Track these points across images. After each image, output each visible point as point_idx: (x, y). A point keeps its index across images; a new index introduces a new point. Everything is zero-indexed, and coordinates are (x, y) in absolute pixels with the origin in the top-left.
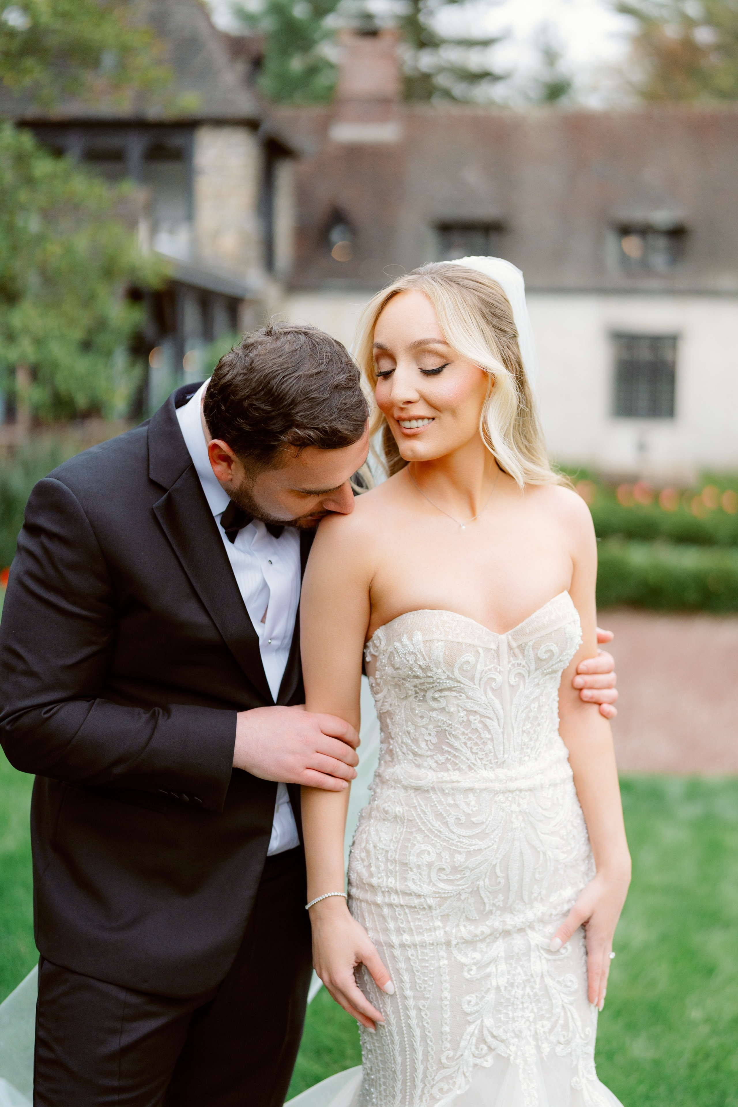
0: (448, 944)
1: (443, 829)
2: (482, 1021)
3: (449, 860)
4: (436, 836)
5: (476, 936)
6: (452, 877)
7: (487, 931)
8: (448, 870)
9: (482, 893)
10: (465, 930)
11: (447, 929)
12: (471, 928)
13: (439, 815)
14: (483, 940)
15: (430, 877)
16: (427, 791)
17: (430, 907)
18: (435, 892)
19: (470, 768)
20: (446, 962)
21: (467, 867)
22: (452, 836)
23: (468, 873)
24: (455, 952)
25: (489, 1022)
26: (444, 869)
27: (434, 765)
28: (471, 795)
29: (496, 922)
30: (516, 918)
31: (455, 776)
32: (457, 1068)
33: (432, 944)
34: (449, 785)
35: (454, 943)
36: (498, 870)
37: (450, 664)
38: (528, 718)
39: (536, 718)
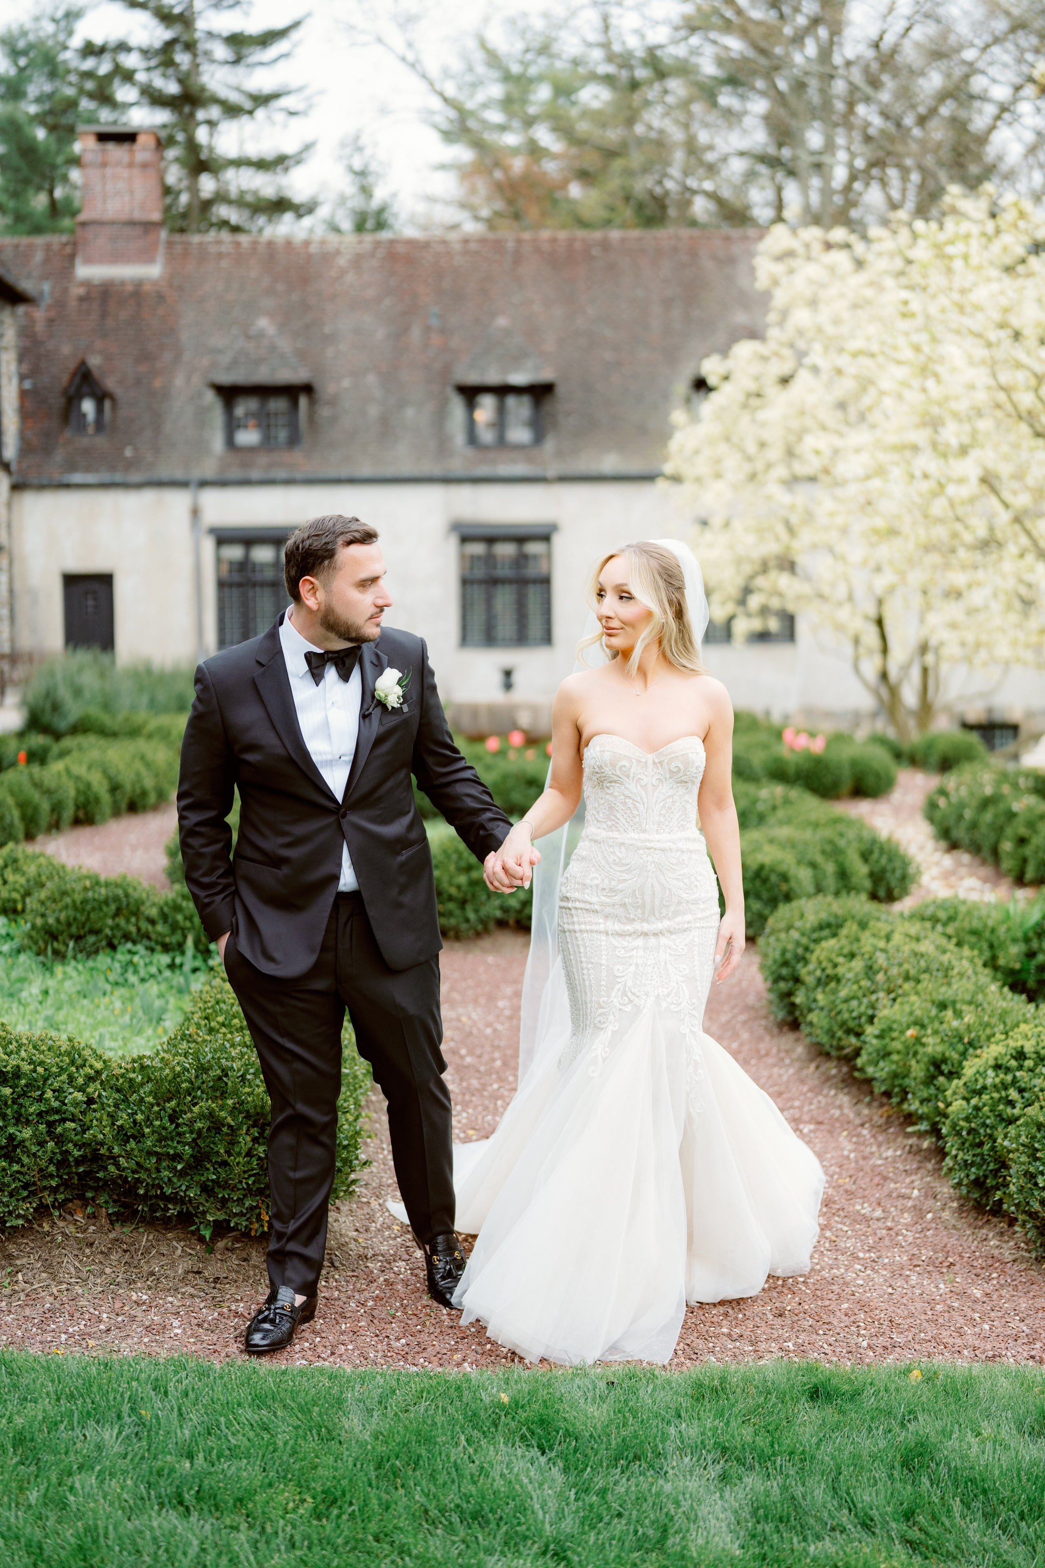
0: (607, 933)
1: (607, 866)
2: (626, 983)
3: (608, 884)
4: (602, 869)
5: (624, 931)
6: (610, 895)
7: (632, 930)
8: (608, 890)
9: (628, 906)
10: (618, 927)
11: (607, 924)
12: (622, 926)
13: (605, 858)
14: (629, 935)
15: (597, 893)
16: (600, 842)
17: (597, 911)
18: (600, 902)
19: (624, 831)
20: (605, 944)
21: (619, 889)
22: (611, 870)
23: (619, 893)
24: (611, 939)
26: (605, 889)
28: (623, 847)
29: (638, 925)
30: (651, 926)
32: (610, 1009)
33: (598, 932)
34: (612, 840)
36: (637, 894)
37: (613, 766)
38: (664, 807)
39: (670, 808)
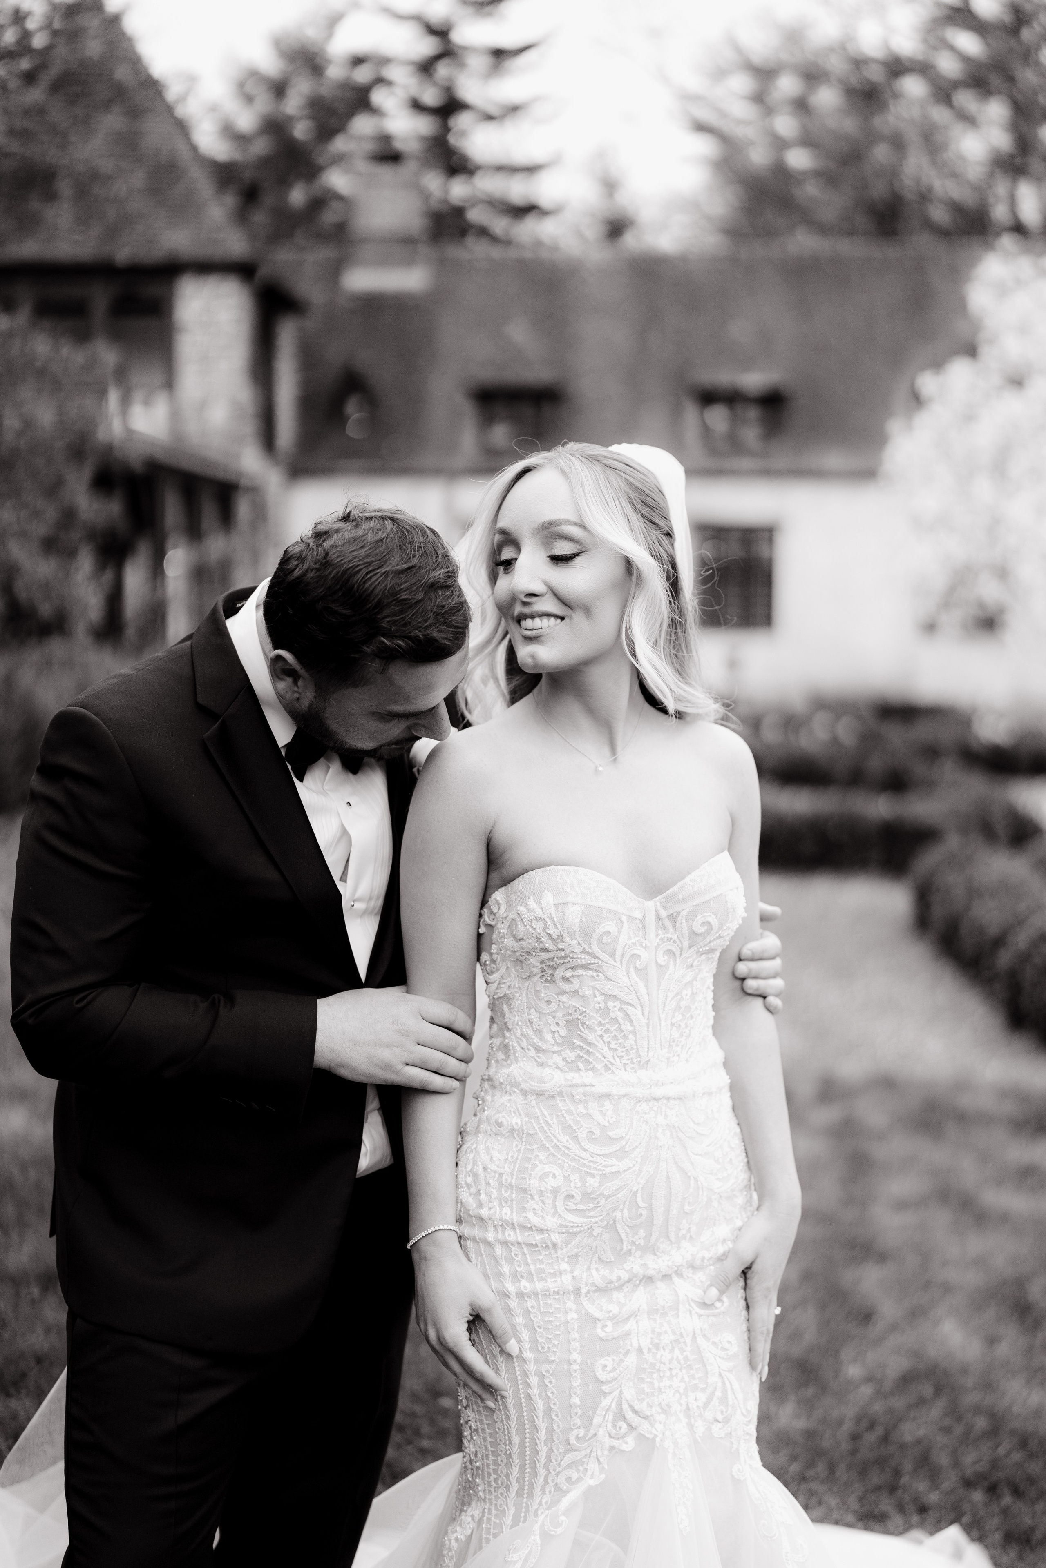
0: (577, 1292)
1: (573, 1145)
2: (621, 1393)
3: (579, 1185)
4: (564, 1154)
5: (612, 1282)
6: (582, 1207)
7: (625, 1276)
8: (578, 1197)
9: (619, 1227)
10: (599, 1275)
11: (576, 1273)
12: (605, 1272)
13: (567, 1128)
14: (620, 1288)
15: (555, 1206)
16: (553, 1097)
17: (554, 1245)
18: (561, 1226)
19: (607, 1069)
20: (575, 1316)
21: (602, 1194)
22: (583, 1154)
23: (602, 1202)
24: (586, 1304)
25: (629, 1393)
26: (573, 1197)
27: (561, 1063)
28: (607, 1103)
29: (635, 1265)
30: (660, 1261)
31: (588, 1077)
32: (589, 1450)
33: (558, 1293)
34: (581, 1090)
35: (584, 1290)
36: (639, 1199)
37: (587, 935)
38: (678, 1007)
39: (688, 1008)
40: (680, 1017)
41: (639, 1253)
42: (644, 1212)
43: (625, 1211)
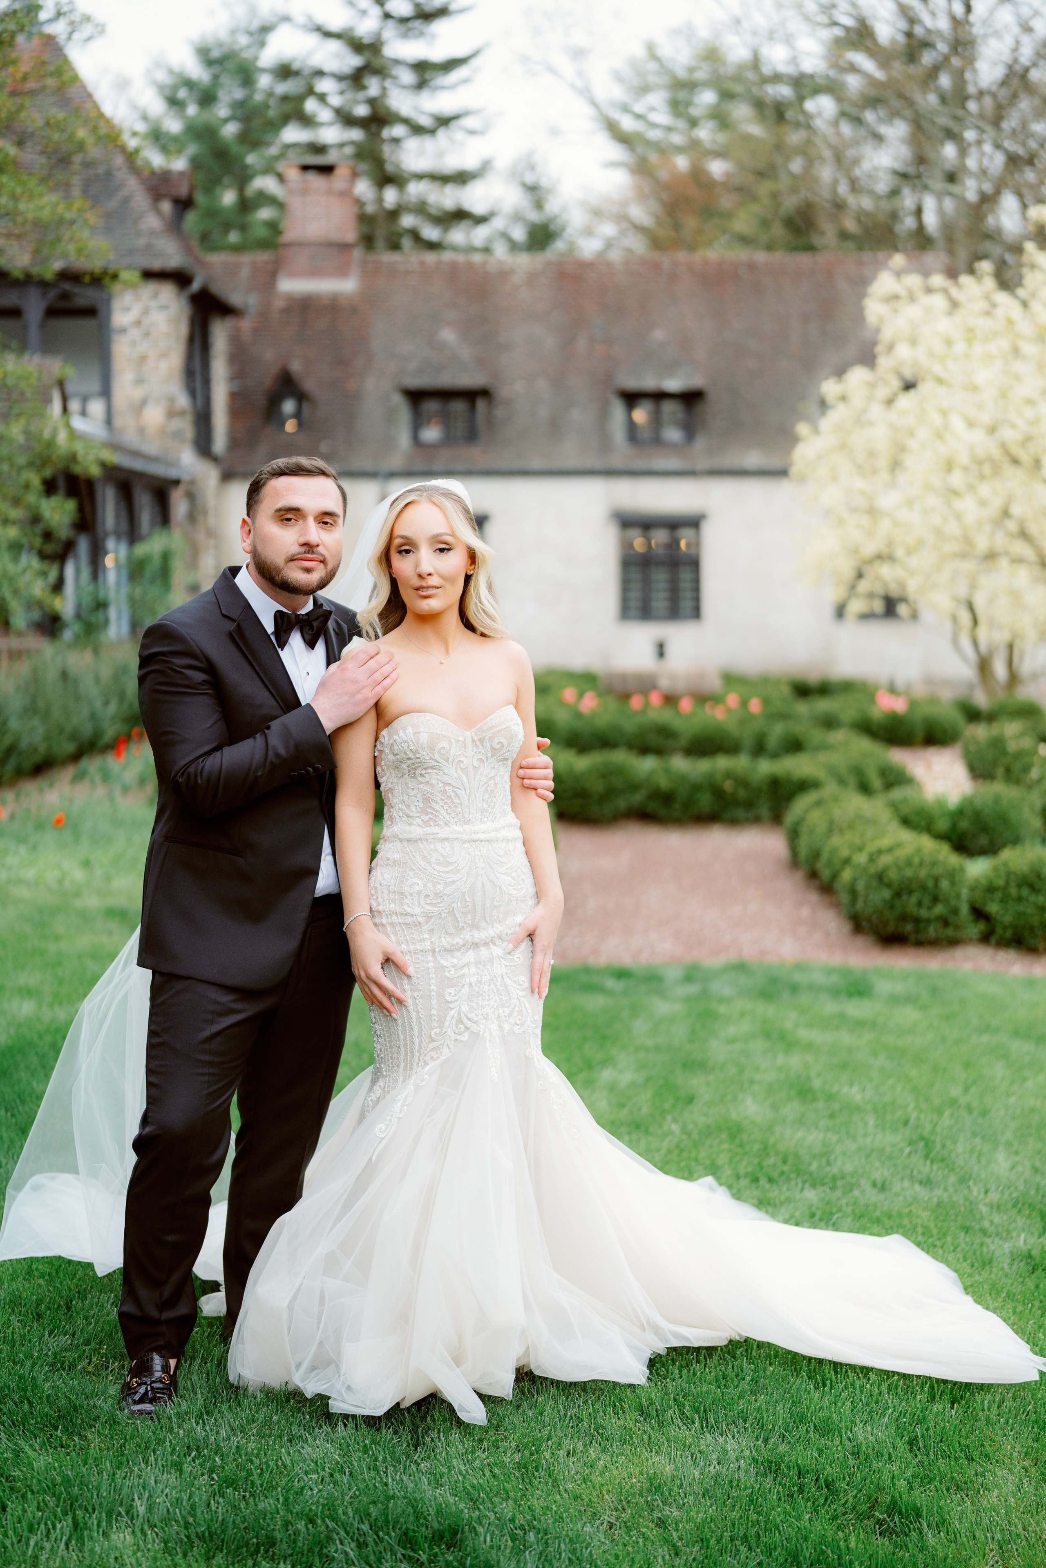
0: (433, 951)
1: (428, 867)
2: (460, 1008)
3: (432, 889)
4: (423, 872)
5: (453, 945)
6: (434, 902)
7: (461, 942)
8: (432, 896)
9: (456, 912)
10: (446, 941)
11: (433, 940)
12: (450, 940)
13: (424, 858)
14: (459, 950)
15: (419, 902)
16: (416, 841)
17: (420, 923)
18: (423, 912)
19: (446, 824)
20: (432, 964)
21: (445, 894)
22: (434, 872)
23: (446, 898)
24: (439, 958)
25: (465, 1008)
26: (429, 896)
27: (421, 823)
28: (446, 844)
29: (467, 935)
30: (481, 934)
31: (436, 830)
32: (442, 1042)
33: (422, 951)
34: (432, 836)
35: (437, 950)
36: (467, 896)
37: (432, 749)
40: (488, 796)
41: (469, 929)
42: (470, 904)
43: (459, 903)
